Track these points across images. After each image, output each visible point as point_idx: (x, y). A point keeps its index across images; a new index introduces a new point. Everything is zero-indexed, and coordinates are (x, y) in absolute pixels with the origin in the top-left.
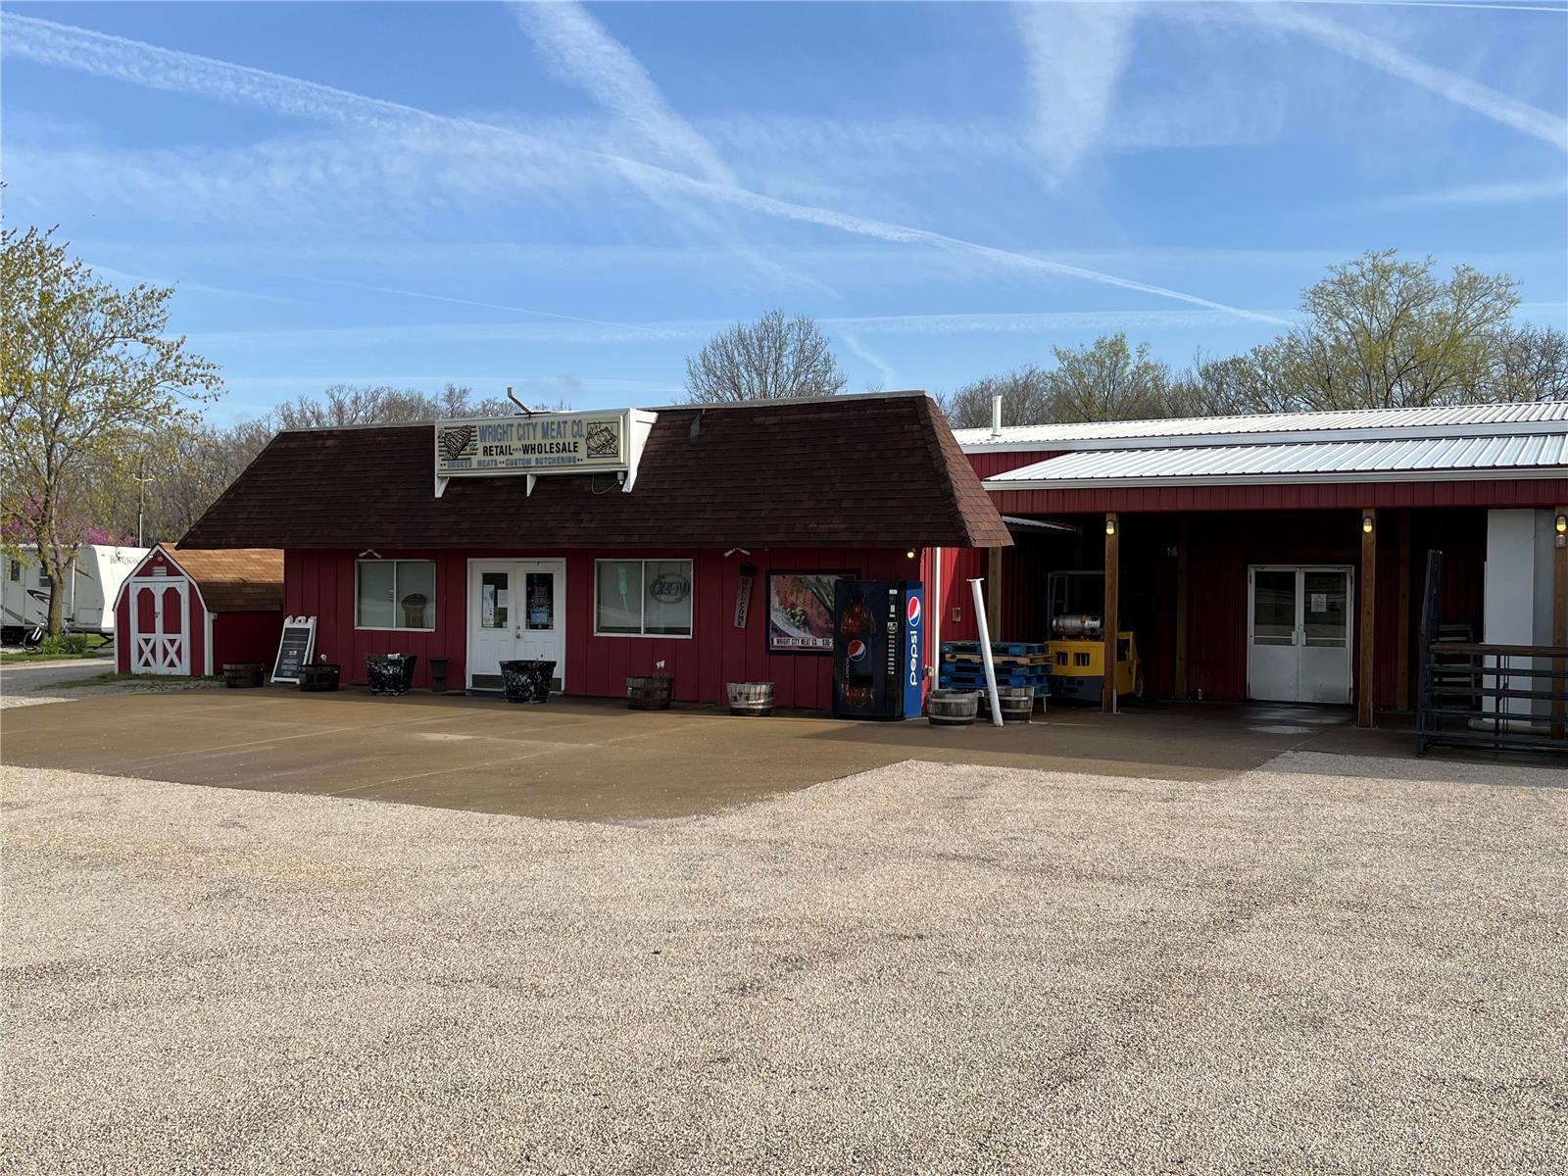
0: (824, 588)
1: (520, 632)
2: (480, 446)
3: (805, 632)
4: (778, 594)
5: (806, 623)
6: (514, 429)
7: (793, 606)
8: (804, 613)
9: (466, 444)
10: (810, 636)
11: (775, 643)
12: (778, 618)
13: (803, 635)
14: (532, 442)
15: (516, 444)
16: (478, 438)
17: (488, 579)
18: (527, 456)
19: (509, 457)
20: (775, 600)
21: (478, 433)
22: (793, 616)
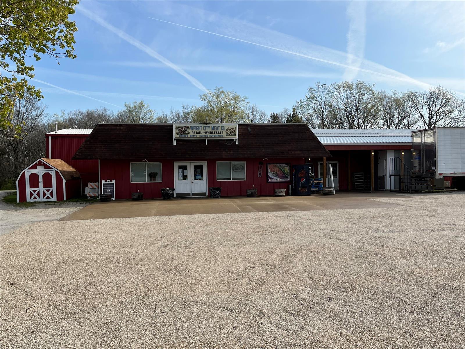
0: (282, 167)
1: (192, 181)
2: (191, 131)
3: (277, 177)
4: (270, 169)
5: (277, 175)
6: (202, 128)
7: (274, 171)
8: (277, 173)
9: (186, 131)
10: (278, 178)
11: (269, 180)
12: (270, 174)
13: (277, 178)
14: (208, 131)
15: (203, 131)
16: (190, 129)
17: (180, 167)
18: (206, 135)
19: (200, 135)
20: (269, 171)
21: (190, 128)
22: (274, 174)
